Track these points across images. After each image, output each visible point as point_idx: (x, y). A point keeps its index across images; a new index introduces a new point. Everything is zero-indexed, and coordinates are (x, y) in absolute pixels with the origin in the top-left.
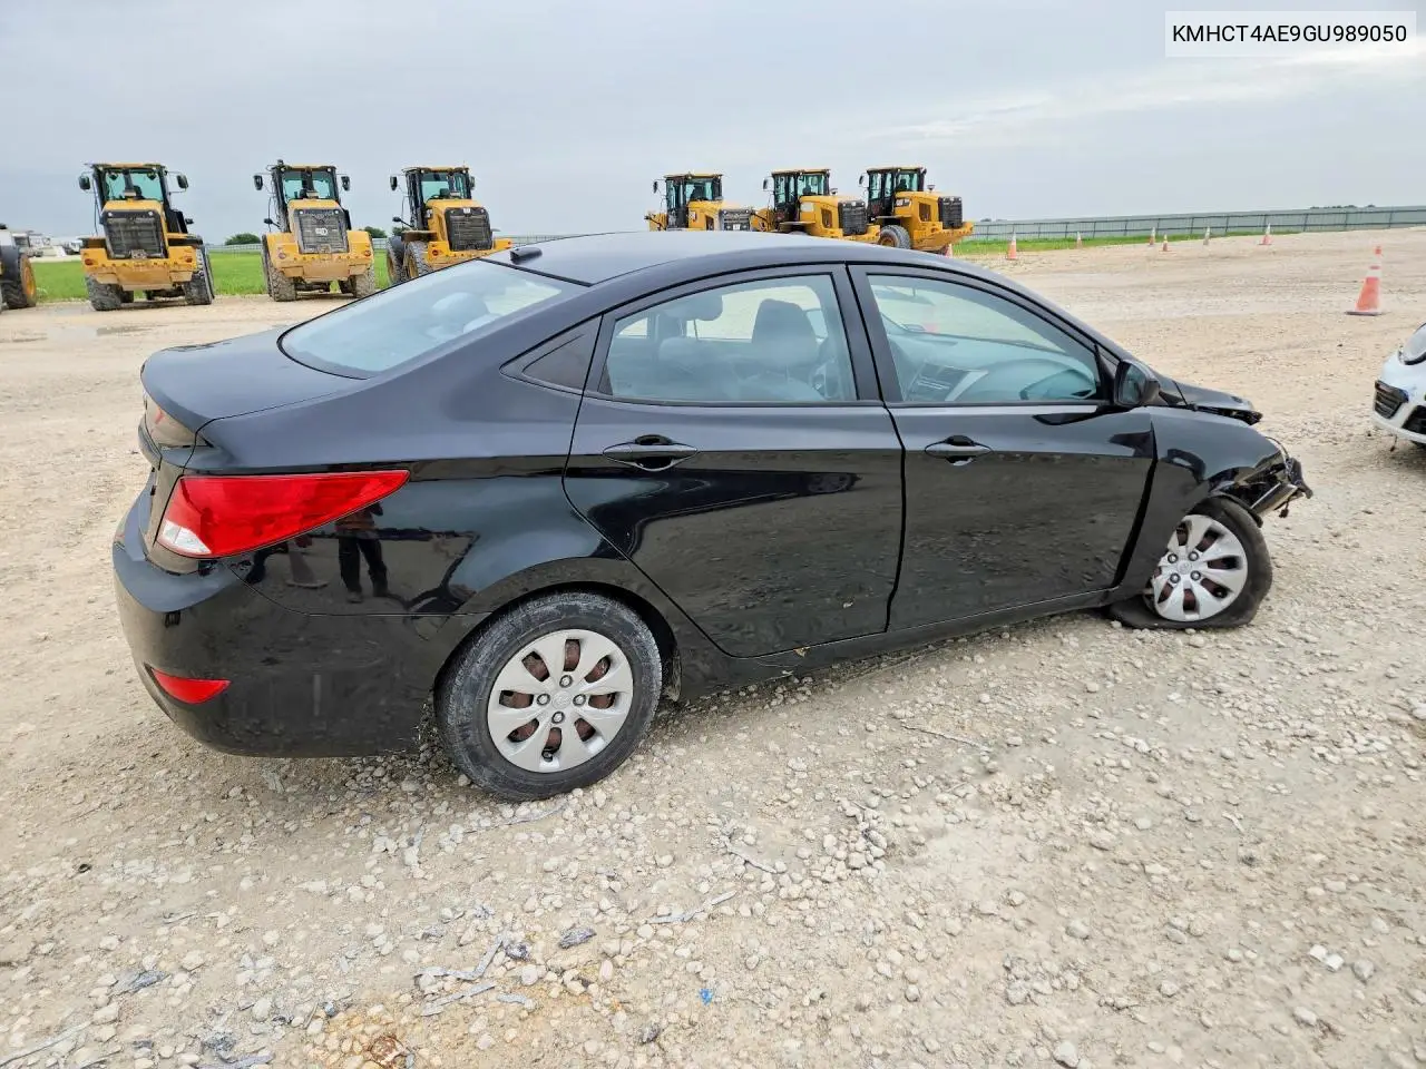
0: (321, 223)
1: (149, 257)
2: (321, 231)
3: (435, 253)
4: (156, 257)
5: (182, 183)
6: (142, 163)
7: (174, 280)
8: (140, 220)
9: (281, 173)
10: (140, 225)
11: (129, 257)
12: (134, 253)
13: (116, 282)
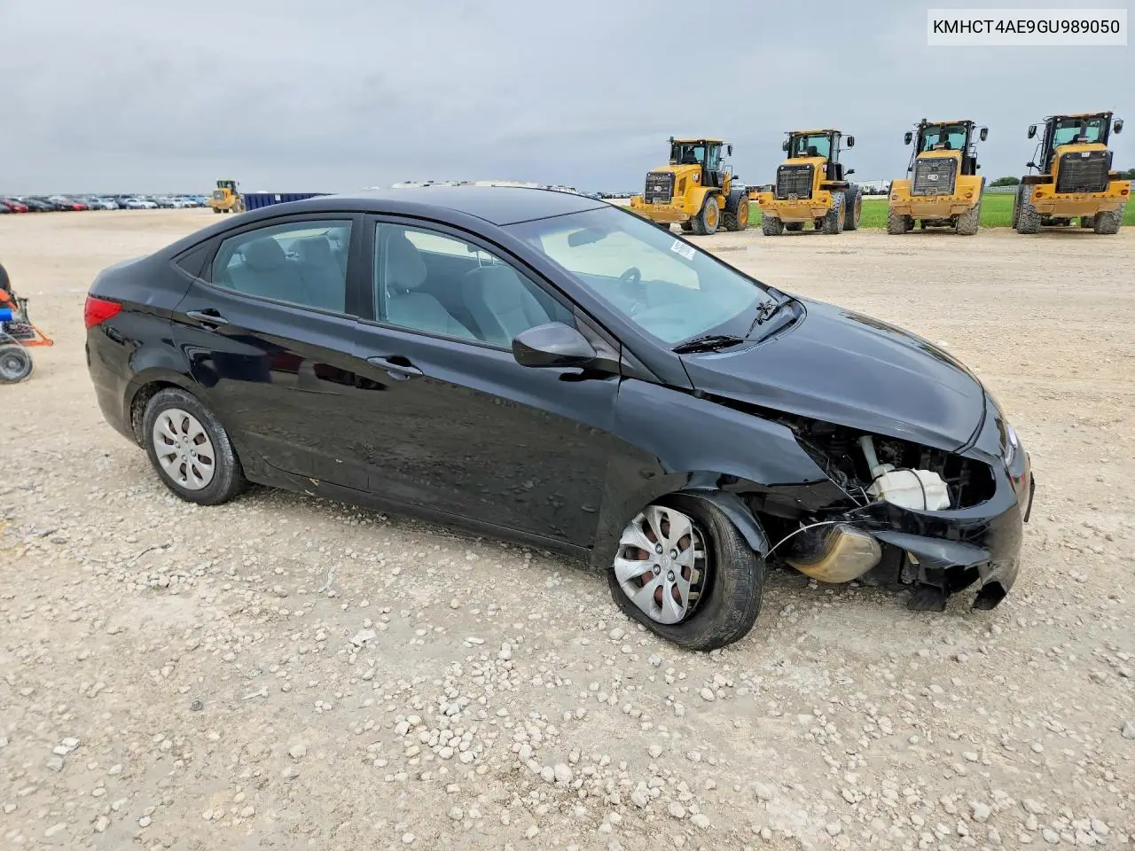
0: (934, 170)
1: (799, 199)
2: (932, 177)
3: (1039, 195)
4: (803, 199)
5: (850, 142)
6: (819, 129)
7: (815, 216)
8: (800, 172)
9: (925, 128)
10: (800, 175)
11: (786, 199)
12: (790, 196)
13: (776, 215)
